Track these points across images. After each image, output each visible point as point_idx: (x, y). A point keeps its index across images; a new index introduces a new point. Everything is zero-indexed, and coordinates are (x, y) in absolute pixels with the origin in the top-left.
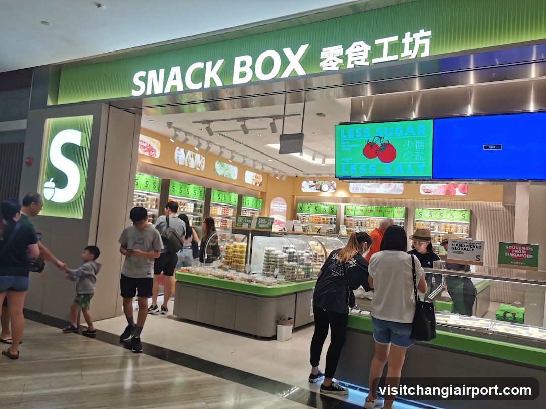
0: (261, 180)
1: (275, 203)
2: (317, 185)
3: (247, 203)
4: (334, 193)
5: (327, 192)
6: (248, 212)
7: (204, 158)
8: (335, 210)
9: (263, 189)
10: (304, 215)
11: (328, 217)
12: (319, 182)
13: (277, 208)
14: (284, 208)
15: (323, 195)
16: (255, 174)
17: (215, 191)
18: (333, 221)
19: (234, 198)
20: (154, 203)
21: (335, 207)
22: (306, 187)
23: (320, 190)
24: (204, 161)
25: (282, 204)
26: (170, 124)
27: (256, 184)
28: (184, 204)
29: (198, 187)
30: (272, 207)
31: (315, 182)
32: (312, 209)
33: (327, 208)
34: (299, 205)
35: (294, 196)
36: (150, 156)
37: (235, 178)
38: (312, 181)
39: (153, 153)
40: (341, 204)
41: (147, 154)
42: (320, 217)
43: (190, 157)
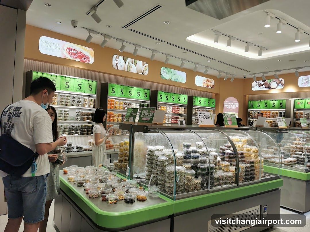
0: (212, 83)
1: (227, 102)
2: (266, 84)
3: (199, 102)
4: (282, 89)
5: (276, 89)
6: (201, 110)
7: (147, 65)
8: (284, 104)
9: (215, 91)
10: (254, 111)
11: (278, 112)
12: (268, 81)
13: (230, 106)
14: (236, 106)
15: (272, 92)
16: (206, 79)
17: (161, 92)
18: (283, 114)
19: (183, 99)
20: (92, 103)
21: (284, 102)
22: (256, 87)
23: (269, 87)
24: (147, 68)
25: (234, 103)
26: (74, 24)
27: (208, 86)
28: (129, 105)
29: (141, 89)
30: (225, 106)
31: (264, 81)
32: (262, 105)
33: (276, 103)
34: (249, 102)
35: (245, 96)
36: (83, 62)
37: (184, 81)
38: (261, 81)
39: (86, 59)
40: (290, 99)
41: (78, 60)
42: (270, 112)
43: (131, 64)
